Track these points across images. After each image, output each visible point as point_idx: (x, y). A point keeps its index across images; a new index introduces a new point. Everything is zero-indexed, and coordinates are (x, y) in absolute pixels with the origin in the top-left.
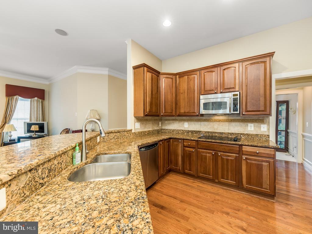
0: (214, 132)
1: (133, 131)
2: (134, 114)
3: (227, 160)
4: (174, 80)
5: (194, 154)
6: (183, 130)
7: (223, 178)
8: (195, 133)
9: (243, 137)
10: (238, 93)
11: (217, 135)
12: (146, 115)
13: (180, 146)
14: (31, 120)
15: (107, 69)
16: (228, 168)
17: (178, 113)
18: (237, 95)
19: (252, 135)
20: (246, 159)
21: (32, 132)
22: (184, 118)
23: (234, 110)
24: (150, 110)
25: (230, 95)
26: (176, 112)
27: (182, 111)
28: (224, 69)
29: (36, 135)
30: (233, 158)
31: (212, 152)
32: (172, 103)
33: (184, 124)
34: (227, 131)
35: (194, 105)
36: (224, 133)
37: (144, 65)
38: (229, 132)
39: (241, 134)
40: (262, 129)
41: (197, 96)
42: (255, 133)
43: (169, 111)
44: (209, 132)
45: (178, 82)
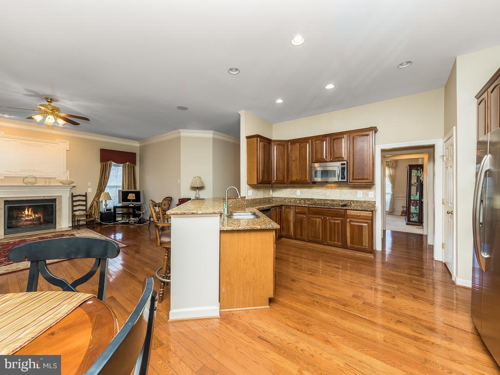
0: (326, 200)
1: (246, 198)
2: (247, 182)
3: (334, 223)
4: (286, 147)
5: (305, 219)
6: (295, 198)
7: (331, 240)
8: (308, 201)
9: (353, 204)
10: (345, 162)
11: (328, 202)
12: (260, 183)
13: (292, 213)
14: (123, 188)
15: (212, 132)
16: (335, 231)
17: (290, 180)
18: (344, 164)
19: (360, 202)
20: (350, 221)
21: (129, 201)
22: (296, 185)
23: (342, 178)
24: (262, 178)
25: (339, 164)
26: (288, 179)
27: (294, 179)
28: (334, 139)
29: (133, 204)
30: (339, 222)
31: (321, 216)
32: (284, 170)
33: (296, 191)
34: (338, 198)
35: (306, 173)
36: (336, 200)
37: (257, 136)
38: (340, 199)
39: (351, 201)
40: (370, 196)
41: (309, 164)
42: (363, 200)
43: (281, 178)
44: (321, 200)
45: (290, 149)
